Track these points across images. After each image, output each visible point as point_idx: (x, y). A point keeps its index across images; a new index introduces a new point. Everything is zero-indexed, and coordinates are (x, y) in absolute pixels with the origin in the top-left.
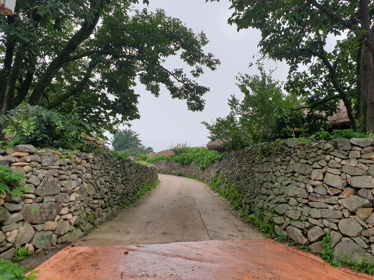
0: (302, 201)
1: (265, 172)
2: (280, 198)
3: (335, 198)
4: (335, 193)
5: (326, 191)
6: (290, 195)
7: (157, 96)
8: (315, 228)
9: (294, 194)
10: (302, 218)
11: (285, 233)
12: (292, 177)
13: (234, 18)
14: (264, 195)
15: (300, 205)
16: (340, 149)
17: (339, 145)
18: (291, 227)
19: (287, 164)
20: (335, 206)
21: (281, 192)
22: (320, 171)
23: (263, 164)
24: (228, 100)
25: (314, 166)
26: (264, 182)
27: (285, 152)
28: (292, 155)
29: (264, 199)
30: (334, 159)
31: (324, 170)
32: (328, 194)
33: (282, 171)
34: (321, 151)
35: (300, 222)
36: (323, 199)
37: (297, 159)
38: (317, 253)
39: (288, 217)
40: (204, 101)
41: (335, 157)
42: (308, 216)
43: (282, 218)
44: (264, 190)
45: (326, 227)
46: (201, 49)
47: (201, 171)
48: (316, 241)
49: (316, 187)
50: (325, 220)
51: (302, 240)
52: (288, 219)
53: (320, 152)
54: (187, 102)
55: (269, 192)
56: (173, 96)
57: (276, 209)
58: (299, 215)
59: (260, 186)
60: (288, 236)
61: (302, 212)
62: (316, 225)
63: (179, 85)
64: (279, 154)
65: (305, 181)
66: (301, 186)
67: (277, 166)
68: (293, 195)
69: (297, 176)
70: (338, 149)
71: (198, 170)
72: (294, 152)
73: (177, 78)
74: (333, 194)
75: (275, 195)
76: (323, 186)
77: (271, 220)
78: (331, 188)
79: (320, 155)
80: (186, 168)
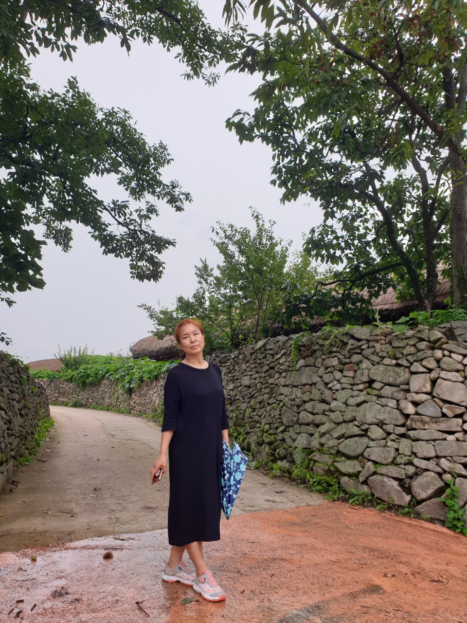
0: (394, 429)
1: (305, 385)
2: (348, 428)
3: (457, 421)
4: (457, 413)
5: (440, 410)
6: (369, 421)
7: (67, 249)
8: (426, 476)
9: (377, 419)
10: (399, 460)
11: (365, 489)
12: (369, 390)
13: (236, 119)
14: (308, 424)
15: (392, 437)
16: (460, 339)
17: (457, 332)
18: (378, 478)
19: (355, 369)
20: (457, 435)
21: (348, 418)
22: (427, 377)
23: (298, 370)
24: (195, 266)
25: (413, 369)
26: (305, 402)
27: (349, 347)
28: (364, 352)
29: (310, 432)
30: (450, 357)
31: (433, 375)
32: (444, 415)
33: (344, 380)
34: (425, 343)
35: (395, 467)
36: (435, 424)
37: (376, 359)
38: (431, 518)
39: (369, 460)
40: (164, 263)
41: (450, 352)
42: (410, 456)
43: (355, 462)
44: (305, 417)
45: (445, 472)
46: (159, 171)
47: (125, 396)
48: (430, 498)
49: (420, 404)
50: (443, 460)
51: (402, 498)
52: (370, 463)
53: (423, 345)
54: (131, 262)
55: (318, 419)
56: (104, 250)
57: (342, 448)
58: (393, 456)
59: (295, 409)
60: (373, 495)
61: (397, 450)
62: (426, 470)
63: (117, 230)
64: (336, 352)
65: (398, 395)
66: (390, 404)
67: (332, 372)
68: (375, 421)
69: (379, 388)
70: (457, 340)
71: (116, 395)
72: (369, 347)
73: (117, 217)
74: (453, 415)
75: (335, 423)
76: (434, 401)
77: (332, 468)
78: (448, 405)
79: (423, 350)
80: (90, 392)
